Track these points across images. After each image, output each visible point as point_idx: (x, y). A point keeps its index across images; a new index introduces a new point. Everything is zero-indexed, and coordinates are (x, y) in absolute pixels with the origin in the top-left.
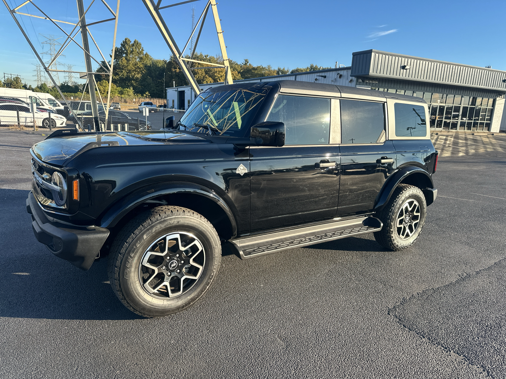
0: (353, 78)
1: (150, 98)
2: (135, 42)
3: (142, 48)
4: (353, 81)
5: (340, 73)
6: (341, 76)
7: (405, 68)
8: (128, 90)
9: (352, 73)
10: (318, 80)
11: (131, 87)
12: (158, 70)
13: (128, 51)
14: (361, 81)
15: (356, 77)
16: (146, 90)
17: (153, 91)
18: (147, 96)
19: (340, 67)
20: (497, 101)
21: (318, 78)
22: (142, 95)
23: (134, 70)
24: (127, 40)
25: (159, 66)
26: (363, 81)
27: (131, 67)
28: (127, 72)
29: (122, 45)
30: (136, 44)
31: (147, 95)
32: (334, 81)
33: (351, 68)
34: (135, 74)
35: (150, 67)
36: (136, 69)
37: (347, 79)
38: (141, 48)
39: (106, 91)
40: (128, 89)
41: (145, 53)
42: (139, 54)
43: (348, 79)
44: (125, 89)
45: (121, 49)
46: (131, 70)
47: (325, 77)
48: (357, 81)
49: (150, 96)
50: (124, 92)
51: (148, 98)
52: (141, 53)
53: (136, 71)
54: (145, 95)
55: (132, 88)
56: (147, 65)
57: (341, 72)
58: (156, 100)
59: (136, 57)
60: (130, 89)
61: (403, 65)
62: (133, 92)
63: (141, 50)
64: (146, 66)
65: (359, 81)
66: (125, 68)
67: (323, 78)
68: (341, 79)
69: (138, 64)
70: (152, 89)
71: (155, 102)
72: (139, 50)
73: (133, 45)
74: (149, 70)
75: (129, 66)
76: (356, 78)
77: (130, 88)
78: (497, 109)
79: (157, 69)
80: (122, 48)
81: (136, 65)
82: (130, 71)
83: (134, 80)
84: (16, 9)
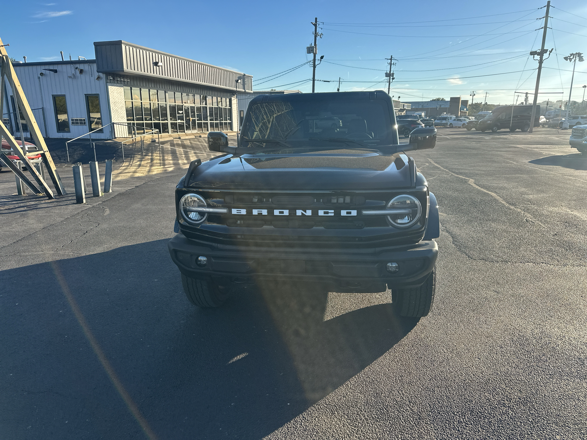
0: (101, 75)
4: (101, 78)
5: (78, 67)
6: (81, 71)
7: (158, 65)
9: (98, 68)
10: (45, 75)
14: (112, 78)
15: (105, 73)
19: (80, 60)
20: (232, 101)
21: (44, 72)
26: (114, 79)
32: (73, 77)
33: (97, 62)
37: (91, 75)
43: (93, 75)
47: (56, 71)
48: (107, 79)
57: (81, 66)
61: (154, 61)
65: (109, 79)
67: (52, 73)
68: (83, 76)
76: (104, 75)
78: (234, 109)
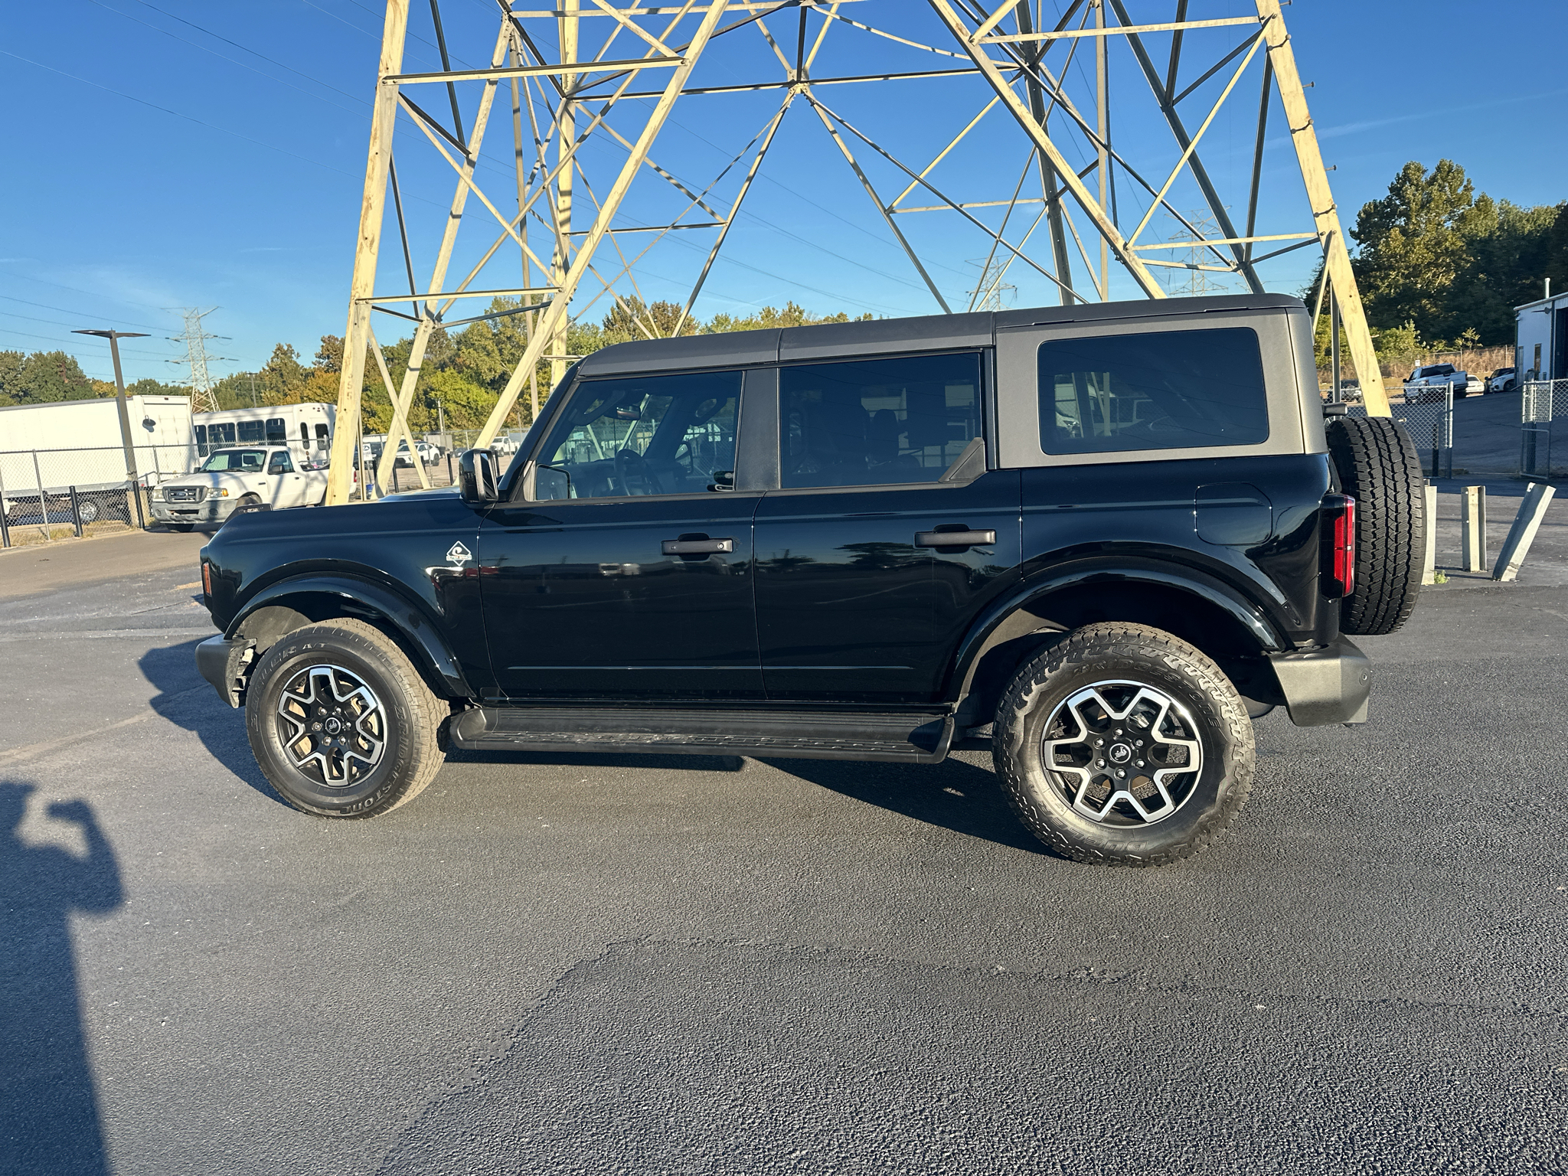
1: (1480, 348)
2: (1439, 169)
3: (1465, 183)
8: (1400, 332)
11: (1409, 323)
12: (1516, 249)
13: (1413, 205)
16: (1467, 322)
17: (1496, 321)
18: (1470, 344)
22: (1451, 343)
23: (1429, 263)
24: (1409, 168)
25: (1523, 232)
27: (1419, 254)
28: (1403, 274)
29: (1392, 189)
30: (1445, 173)
31: (1467, 340)
34: (1434, 275)
35: (1488, 241)
36: (1437, 259)
38: (1461, 183)
39: (1324, 347)
40: (1398, 329)
41: (1475, 196)
42: (1452, 204)
44: (1388, 332)
45: (1389, 205)
46: (1419, 265)
49: (1479, 341)
50: (1385, 341)
51: (1468, 352)
52: (1459, 199)
53: (1437, 266)
54: (1460, 342)
55: (1412, 325)
56: (1476, 235)
58: (1502, 352)
59: (1443, 218)
60: (1404, 328)
62: (1416, 337)
63: (1460, 190)
64: (1471, 241)
66: (1397, 262)
69: (1447, 240)
70: (1493, 315)
71: (1500, 358)
72: (1453, 191)
73: (1432, 181)
74: (1482, 252)
75: (1413, 252)
77: (1407, 325)
79: (1516, 244)
80: (1391, 199)
81: (1438, 244)
82: (1416, 271)
83: (1429, 296)
84: (895, 204)
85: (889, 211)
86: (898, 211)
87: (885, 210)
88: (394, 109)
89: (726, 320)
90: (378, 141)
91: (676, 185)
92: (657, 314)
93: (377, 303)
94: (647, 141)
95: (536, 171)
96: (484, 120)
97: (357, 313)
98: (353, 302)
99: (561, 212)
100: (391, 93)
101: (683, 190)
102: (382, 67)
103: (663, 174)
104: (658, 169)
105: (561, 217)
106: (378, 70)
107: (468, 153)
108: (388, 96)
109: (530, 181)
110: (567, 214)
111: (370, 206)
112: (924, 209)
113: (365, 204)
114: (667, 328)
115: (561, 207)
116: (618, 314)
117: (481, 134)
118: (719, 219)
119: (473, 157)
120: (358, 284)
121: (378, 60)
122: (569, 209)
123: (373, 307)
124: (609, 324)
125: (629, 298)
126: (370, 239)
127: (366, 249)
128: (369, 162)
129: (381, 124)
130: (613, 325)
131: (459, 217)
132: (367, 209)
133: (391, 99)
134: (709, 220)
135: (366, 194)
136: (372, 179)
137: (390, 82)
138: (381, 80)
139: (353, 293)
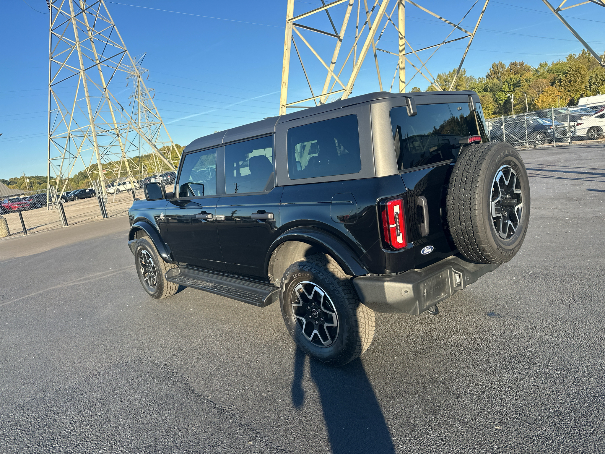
84: (560, 6)
85: (557, 11)
86: (563, 9)
87: (555, 10)
88: (291, 31)
89: (545, 64)
90: (287, 45)
91: (448, 23)
92: (512, 68)
93: (287, 106)
94: (378, 20)
95: (382, 34)
96: (347, 21)
97: (282, 110)
98: (281, 107)
99: (401, 46)
100: (290, 26)
101: (452, 25)
102: (287, 17)
103: (443, 20)
104: (441, 18)
105: (401, 48)
106: (286, 18)
107: (339, 37)
108: (289, 27)
109: (379, 38)
110: (403, 47)
111: (285, 70)
112: (578, 5)
113: (283, 70)
114: (517, 73)
115: (401, 44)
116: (493, 71)
117: (345, 27)
118: (469, 33)
119: (341, 37)
120: (282, 100)
121: (286, 14)
122: (404, 44)
123: (287, 107)
124: (489, 76)
125: (498, 63)
126: (285, 83)
127: (284, 86)
128: (284, 54)
129: (288, 39)
130: (490, 76)
131: (335, 63)
132: (284, 72)
133: (290, 28)
134: (465, 35)
135: (283, 66)
136: (285, 60)
137: (290, 22)
138: (287, 22)
139: (281, 103)
